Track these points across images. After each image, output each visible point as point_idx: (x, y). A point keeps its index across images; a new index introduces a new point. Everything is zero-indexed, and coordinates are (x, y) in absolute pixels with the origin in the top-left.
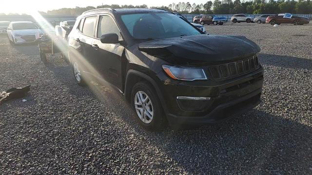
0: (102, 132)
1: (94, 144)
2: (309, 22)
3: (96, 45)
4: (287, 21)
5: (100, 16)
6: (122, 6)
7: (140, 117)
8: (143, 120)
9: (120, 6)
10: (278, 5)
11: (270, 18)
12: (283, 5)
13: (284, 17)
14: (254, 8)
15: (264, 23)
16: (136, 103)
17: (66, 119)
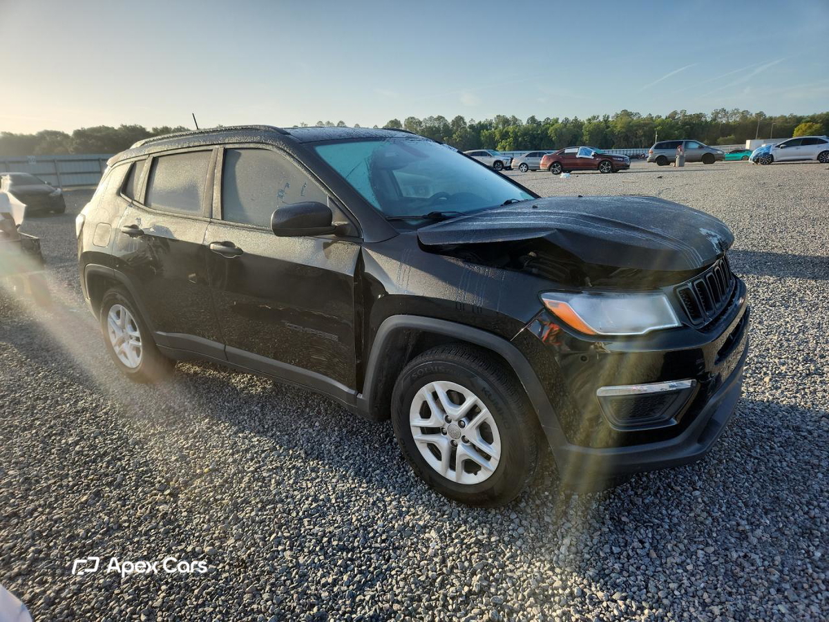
0: (319, 542)
1: (318, 597)
2: (629, 166)
3: (225, 244)
4: (585, 166)
5: (226, 151)
6: (155, 130)
7: (438, 466)
8: (451, 476)
9: (149, 129)
10: (548, 129)
11: (549, 158)
12: (556, 129)
13: (578, 156)
14: (498, 137)
15: (534, 170)
16: (416, 421)
17: (152, 515)
